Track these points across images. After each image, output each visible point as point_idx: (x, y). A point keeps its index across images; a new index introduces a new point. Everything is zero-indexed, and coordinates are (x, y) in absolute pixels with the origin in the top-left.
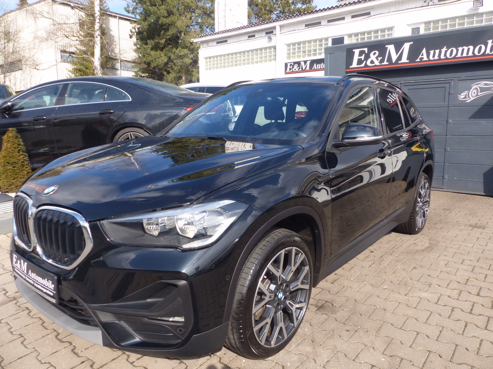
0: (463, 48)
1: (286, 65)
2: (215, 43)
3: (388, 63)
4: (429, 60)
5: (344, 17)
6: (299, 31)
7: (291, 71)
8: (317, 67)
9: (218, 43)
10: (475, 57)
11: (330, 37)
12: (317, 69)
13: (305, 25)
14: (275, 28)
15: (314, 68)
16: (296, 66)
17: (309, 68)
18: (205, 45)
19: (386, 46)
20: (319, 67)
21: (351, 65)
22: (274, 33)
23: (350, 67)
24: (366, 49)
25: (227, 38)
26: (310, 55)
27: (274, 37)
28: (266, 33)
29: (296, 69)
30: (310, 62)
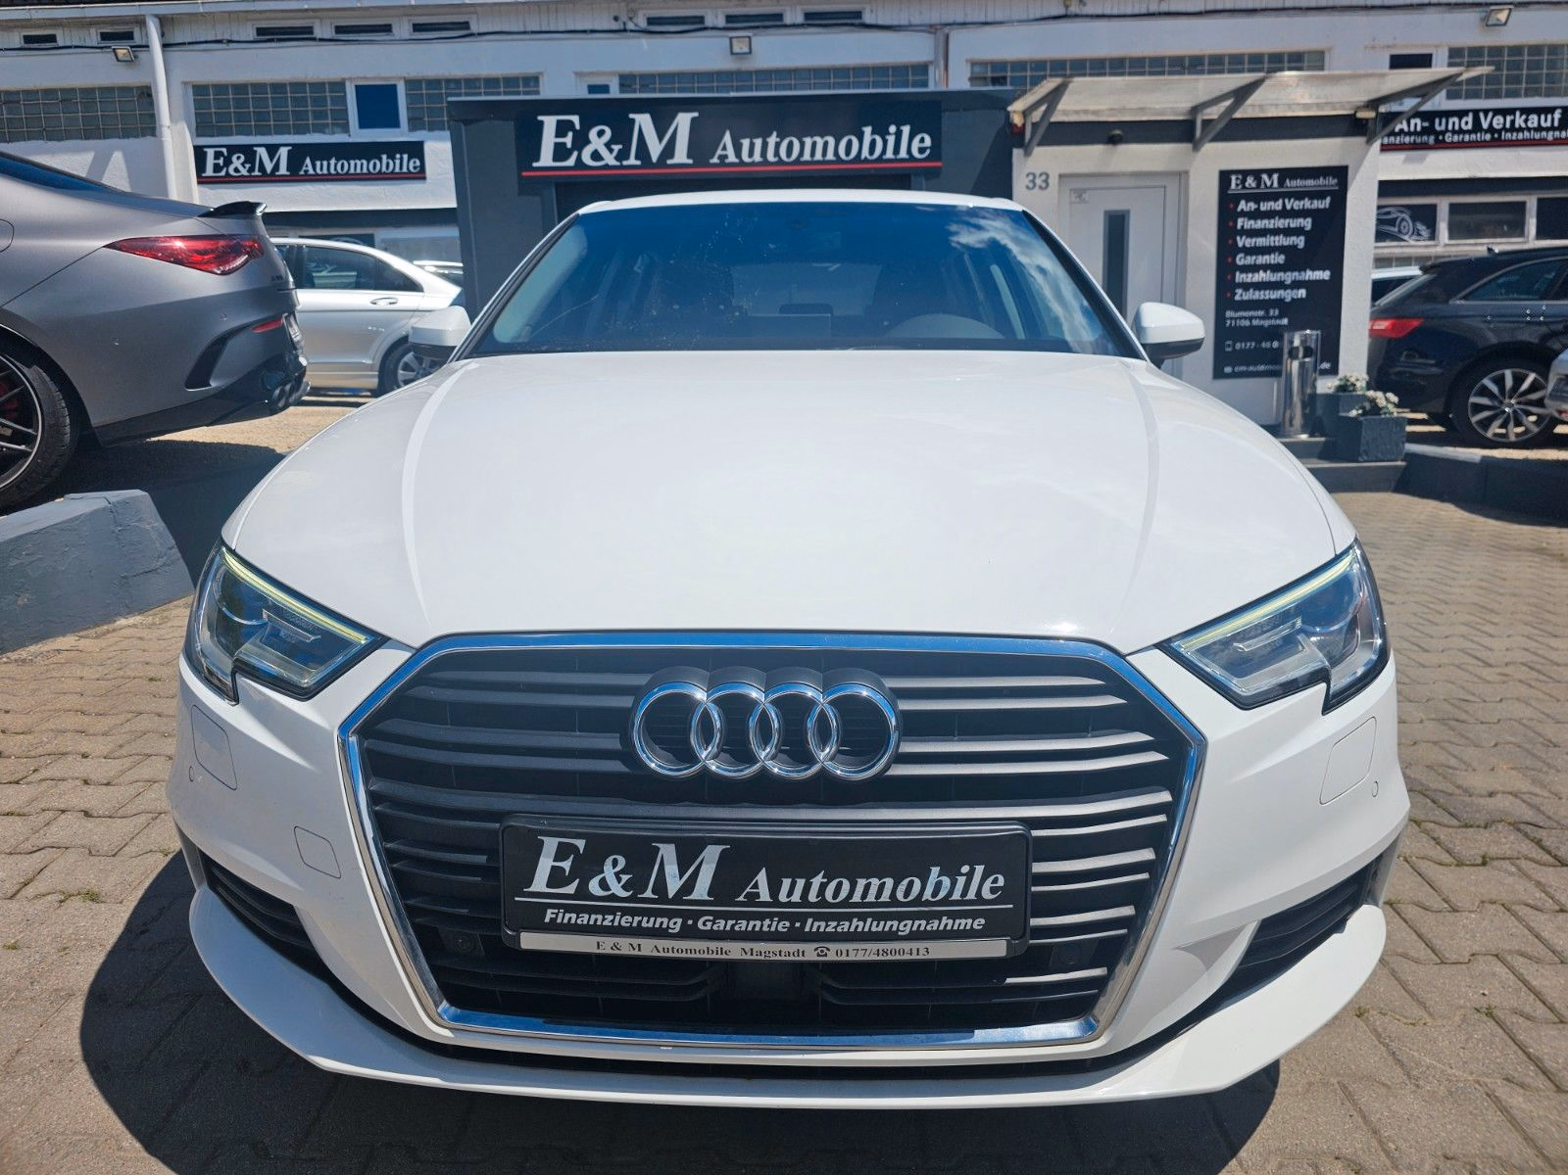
1: (200, 154)
5: (390, 25)
6: (232, 45)
7: (223, 173)
8: (314, 168)
11: (350, 79)
12: (317, 175)
13: (258, 29)
14: (141, 22)
15: (306, 171)
16: (237, 161)
17: (288, 170)
19: (631, 116)
20: (321, 169)
21: (538, 160)
22: (138, 40)
23: (535, 165)
24: (575, 119)
26: (281, 130)
27: (142, 55)
28: (102, 34)
29: (241, 168)
30: (289, 151)
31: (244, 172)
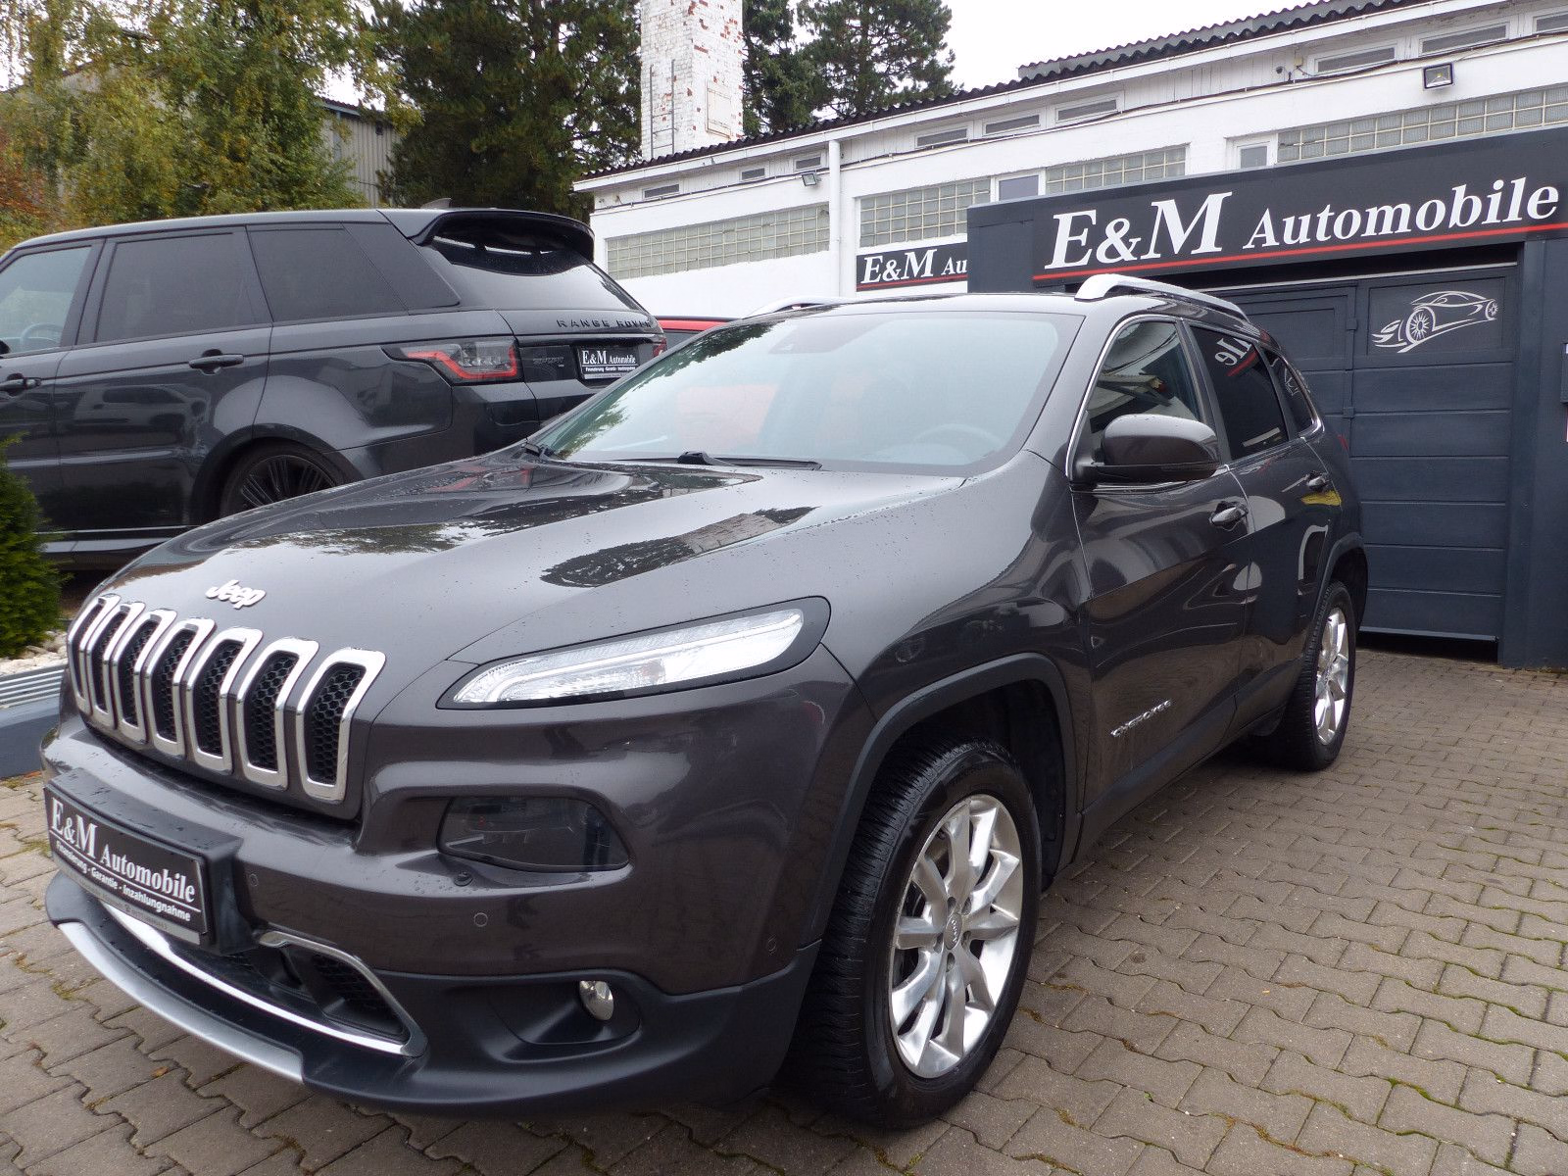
0: (1382, 208)
1: (861, 262)
2: (639, 196)
3: (1158, 256)
4: (1283, 246)
5: (1037, 116)
6: (896, 158)
9: (648, 193)
10: (1418, 237)
11: (996, 176)
13: (919, 139)
14: (824, 147)
18: (610, 200)
19: (1153, 204)
21: (1050, 262)
22: (823, 165)
23: (1046, 267)
24: (1092, 214)
25: (677, 178)
26: (930, 233)
27: (822, 177)
28: (798, 162)
29: (893, 273)
30: (935, 253)
31: (895, 277)
